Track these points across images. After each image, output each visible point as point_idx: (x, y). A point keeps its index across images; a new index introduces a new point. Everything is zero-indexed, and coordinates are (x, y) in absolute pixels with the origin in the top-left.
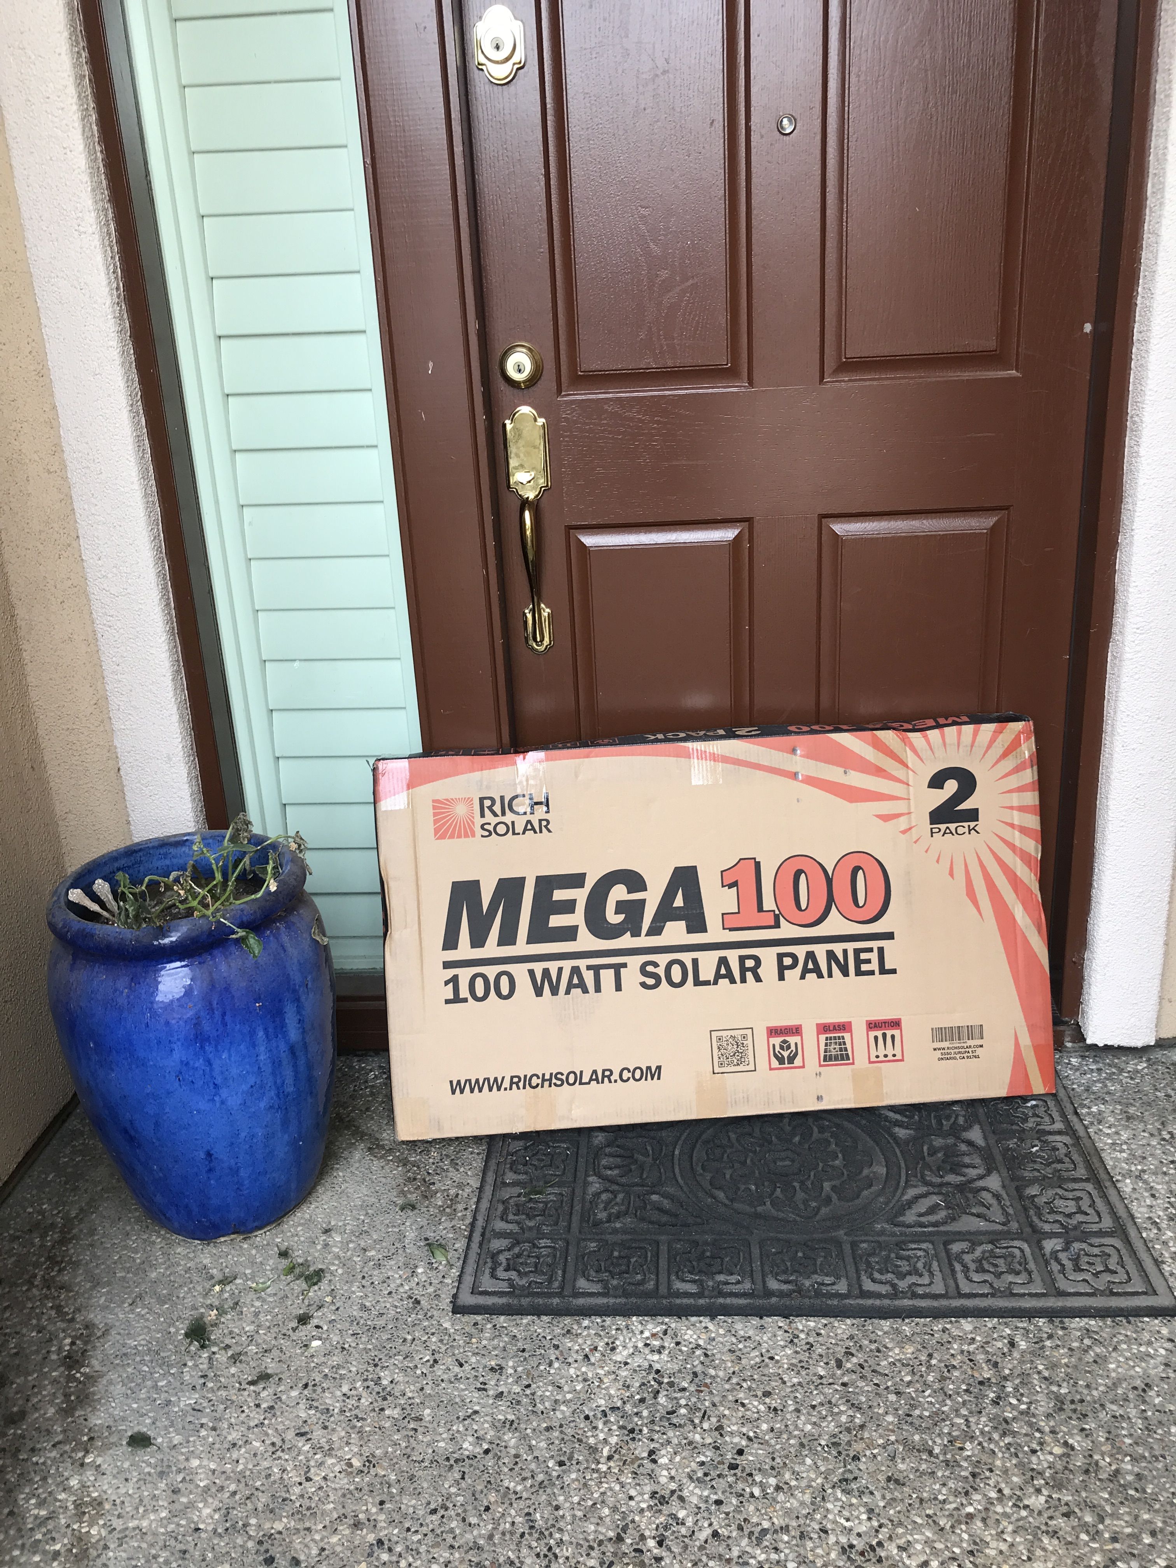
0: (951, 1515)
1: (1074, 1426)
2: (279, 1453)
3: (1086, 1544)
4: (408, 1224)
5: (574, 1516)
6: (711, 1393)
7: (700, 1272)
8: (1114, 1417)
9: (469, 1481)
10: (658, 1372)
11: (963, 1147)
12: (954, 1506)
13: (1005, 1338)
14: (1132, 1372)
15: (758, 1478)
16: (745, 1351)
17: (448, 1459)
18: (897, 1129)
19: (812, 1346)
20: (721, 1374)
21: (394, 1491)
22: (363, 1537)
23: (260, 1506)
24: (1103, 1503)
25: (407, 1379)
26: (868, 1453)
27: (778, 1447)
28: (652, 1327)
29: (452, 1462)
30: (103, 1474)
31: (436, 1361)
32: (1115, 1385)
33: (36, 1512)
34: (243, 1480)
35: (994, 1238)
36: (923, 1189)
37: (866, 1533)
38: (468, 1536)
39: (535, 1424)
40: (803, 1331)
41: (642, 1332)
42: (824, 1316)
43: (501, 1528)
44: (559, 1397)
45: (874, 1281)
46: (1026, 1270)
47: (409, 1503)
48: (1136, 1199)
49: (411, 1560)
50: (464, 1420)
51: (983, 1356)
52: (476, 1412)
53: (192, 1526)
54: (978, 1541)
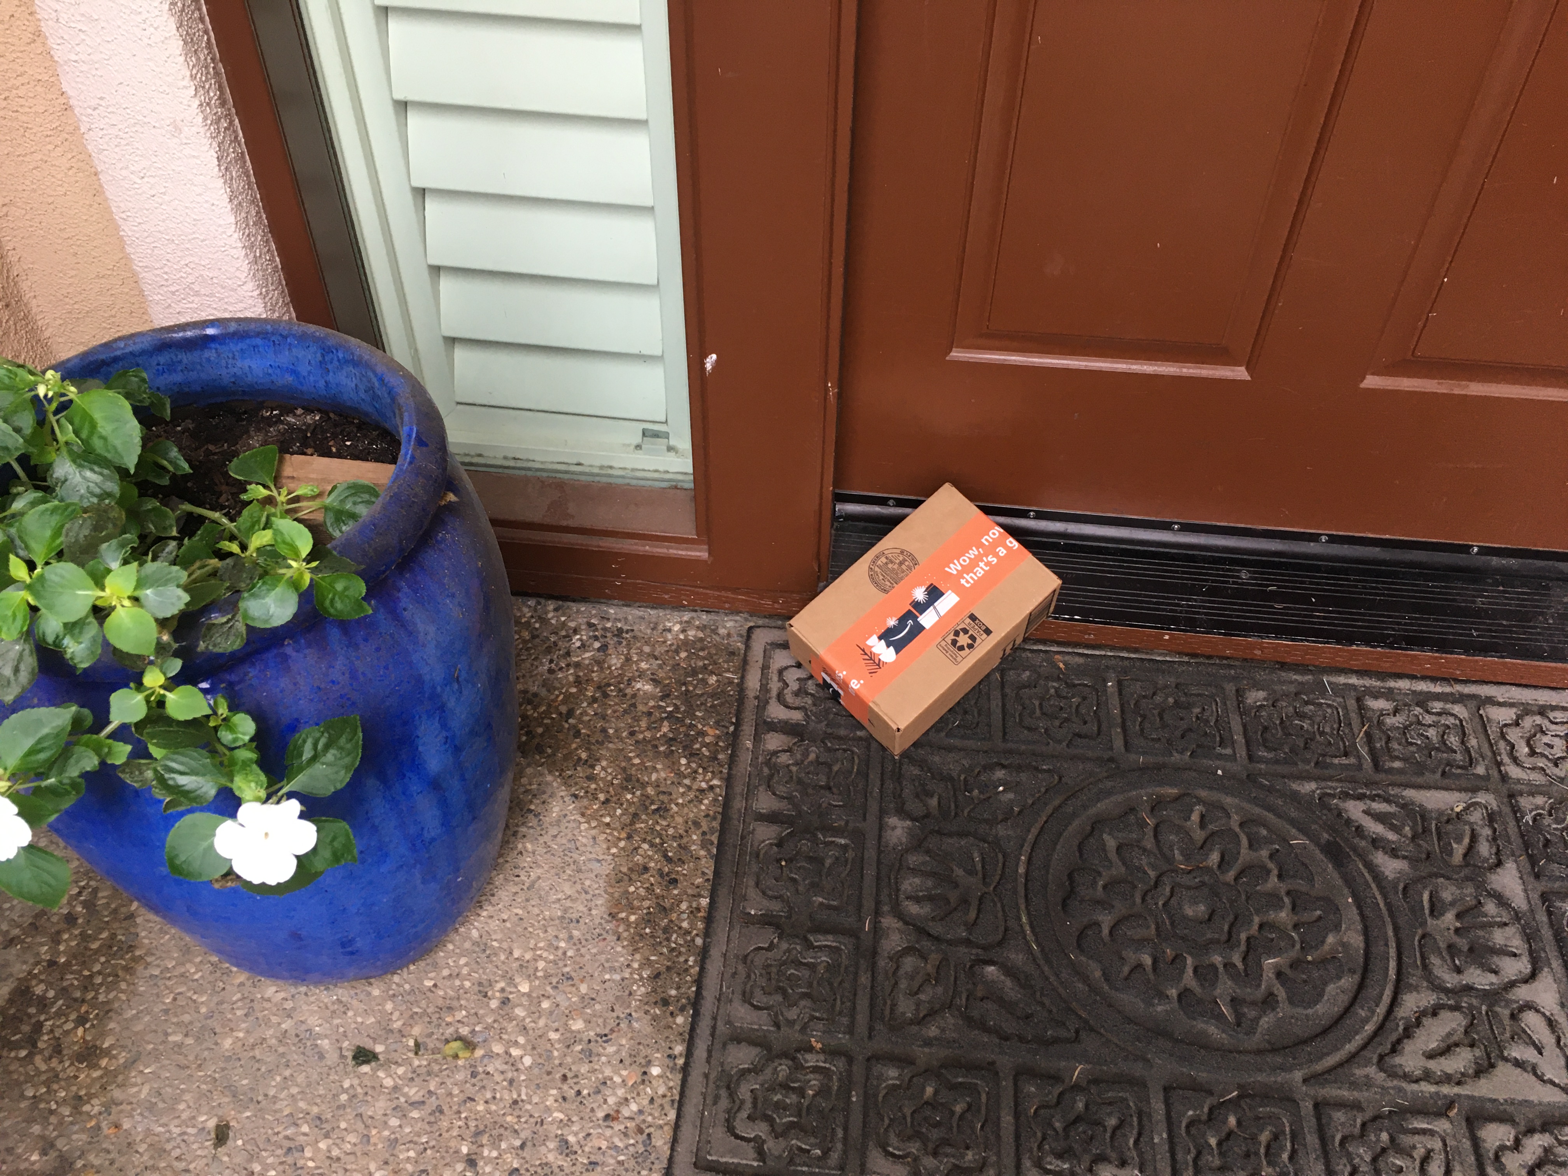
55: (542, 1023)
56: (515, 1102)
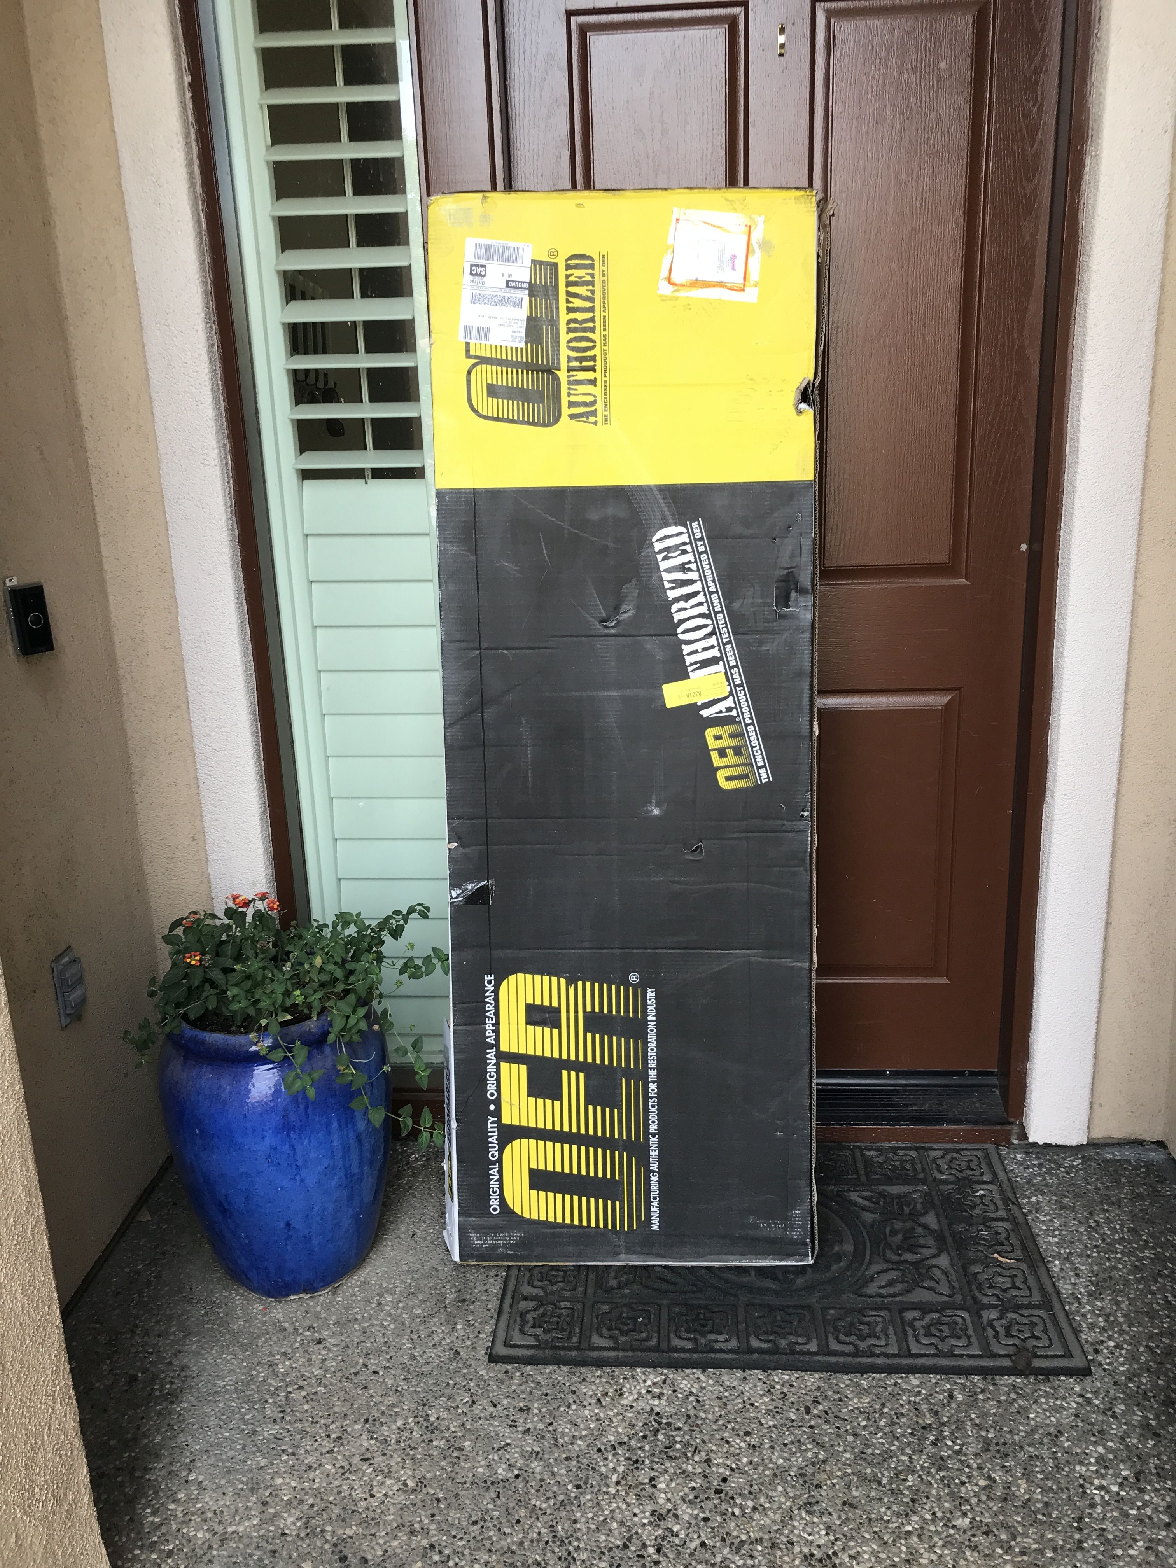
0: (894, 1532)
1: (997, 1464)
2: (347, 1475)
3: (1000, 1556)
4: (448, 1287)
5: (589, 1528)
6: (701, 1432)
7: (695, 1331)
8: (1031, 1457)
9: (503, 1500)
10: (658, 1414)
11: (920, 1230)
12: (896, 1525)
13: (945, 1391)
14: (1048, 1422)
15: (738, 1501)
16: (730, 1398)
17: (485, 1482)
18: (865, 1213)
19: (786, 1395)
20: (710, 1416)
21: (442, 1506)
22: (420, 1542)
23: (334, 1517)
24: (1016, 1524)
25: (450, 1417)
26: (829, 1482)
27: (755, 1476)
28: (653, 1377)
29: (489, 1483)
30: (205, 1489)
31: (474, 1402)
32: (1034, 1431)
33: (151, 1519)
34: (319, 1495)
35: (941, 1308)
36: (885, 1266)
37: (824, 1545)
38: (503, 1543)
39: (556, 1455)
40: (778, 1382)
41: (645, 1381)
42: (797, 1370)
43: (530, 1537)
44: (576, 1433)
45: (839, 1342)
46: (966, 1334)
47: (455, 1515)
48: (1063, 1277)
49: (457, 1560)
50: (499, 1450)
51: (926, 1406)
52: (508, 1444)
53: (280, 1531)
54: (914, 1551)
55: (399, 1311)
56: (386, 1342)
